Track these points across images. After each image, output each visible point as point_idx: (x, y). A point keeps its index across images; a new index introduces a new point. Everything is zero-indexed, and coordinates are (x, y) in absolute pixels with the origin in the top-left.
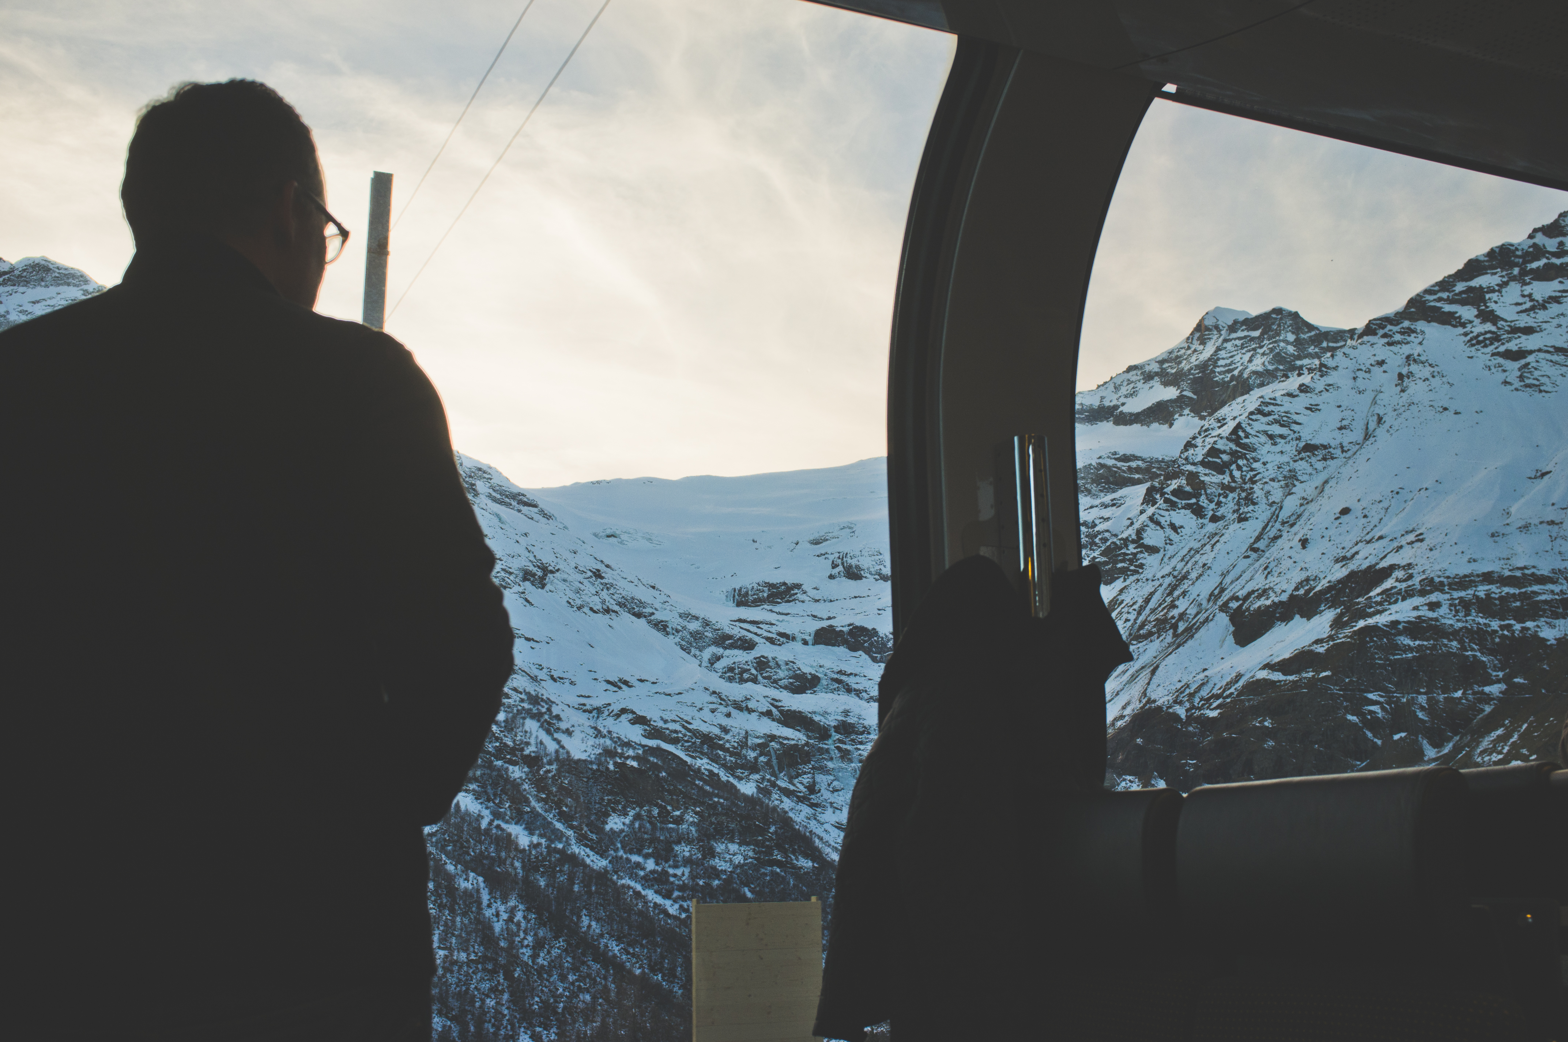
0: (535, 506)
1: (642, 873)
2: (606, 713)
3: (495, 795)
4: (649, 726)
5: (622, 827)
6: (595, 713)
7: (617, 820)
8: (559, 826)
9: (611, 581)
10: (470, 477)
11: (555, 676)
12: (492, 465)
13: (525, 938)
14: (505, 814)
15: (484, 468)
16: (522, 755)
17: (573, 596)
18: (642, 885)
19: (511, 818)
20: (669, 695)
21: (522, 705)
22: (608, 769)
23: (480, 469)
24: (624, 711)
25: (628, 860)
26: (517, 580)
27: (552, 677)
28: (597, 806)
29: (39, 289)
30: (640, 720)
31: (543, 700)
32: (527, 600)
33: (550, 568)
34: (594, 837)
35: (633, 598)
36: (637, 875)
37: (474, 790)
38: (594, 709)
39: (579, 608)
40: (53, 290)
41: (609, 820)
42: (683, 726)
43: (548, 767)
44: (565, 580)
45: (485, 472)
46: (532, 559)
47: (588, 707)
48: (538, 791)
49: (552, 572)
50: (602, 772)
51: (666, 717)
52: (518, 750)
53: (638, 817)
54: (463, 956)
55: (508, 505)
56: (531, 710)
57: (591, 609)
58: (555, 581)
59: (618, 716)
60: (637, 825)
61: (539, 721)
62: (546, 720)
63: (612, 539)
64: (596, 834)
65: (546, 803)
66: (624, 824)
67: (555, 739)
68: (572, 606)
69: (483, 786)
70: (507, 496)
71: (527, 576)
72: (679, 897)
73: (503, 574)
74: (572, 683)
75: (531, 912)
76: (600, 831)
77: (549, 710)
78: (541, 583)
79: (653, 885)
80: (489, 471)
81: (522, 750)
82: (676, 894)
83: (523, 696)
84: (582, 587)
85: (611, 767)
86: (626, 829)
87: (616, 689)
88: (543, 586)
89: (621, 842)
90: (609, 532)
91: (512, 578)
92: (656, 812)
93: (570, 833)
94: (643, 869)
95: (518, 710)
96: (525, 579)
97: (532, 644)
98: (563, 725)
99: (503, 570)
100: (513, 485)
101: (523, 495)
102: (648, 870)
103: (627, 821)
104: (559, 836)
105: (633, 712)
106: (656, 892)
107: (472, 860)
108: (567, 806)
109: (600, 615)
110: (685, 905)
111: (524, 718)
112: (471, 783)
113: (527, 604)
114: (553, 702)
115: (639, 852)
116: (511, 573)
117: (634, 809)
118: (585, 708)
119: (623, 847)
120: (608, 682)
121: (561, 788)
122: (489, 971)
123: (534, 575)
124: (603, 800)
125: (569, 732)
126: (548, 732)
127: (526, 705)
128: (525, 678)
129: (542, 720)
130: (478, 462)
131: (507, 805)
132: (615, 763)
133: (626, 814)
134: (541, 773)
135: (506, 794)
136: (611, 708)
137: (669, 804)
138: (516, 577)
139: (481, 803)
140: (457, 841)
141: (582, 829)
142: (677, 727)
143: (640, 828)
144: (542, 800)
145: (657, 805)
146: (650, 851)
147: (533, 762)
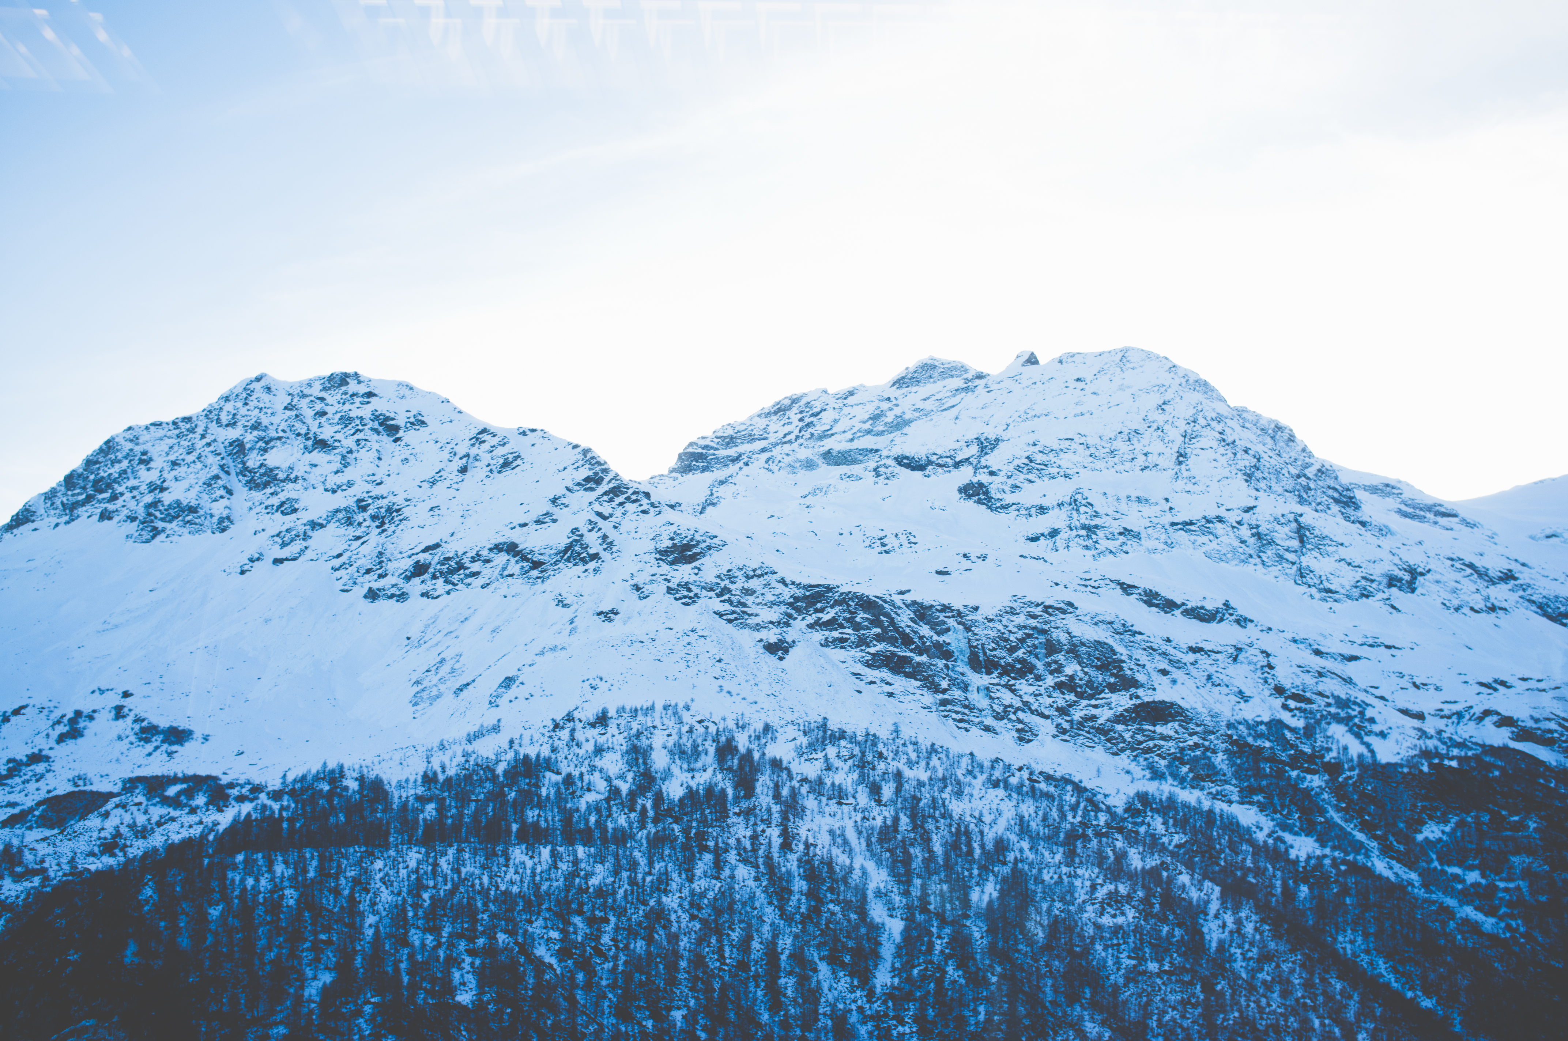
0: (1455, 516)
1: (1460, 887)
2: (1467, 717)
3: (1283, 806)
4: (1516, 727)
5: (1440, 835)
6: (1454, 719)
7: (1435, 828)
8: (1360, 836)
9: (1528, 581)
10: (1348, 490)
11: (1418, 683)
12: (1402, 479)
13: (1249, 950)
14: (1294, 825)
15: (1392, 483)
16: (1322, 763)
17: (1448, 596)
18: (1459, 901)
19: (1301, 829)
20: (1544, 690)
21: (1328, 709)
22: (1421, 771)
23: (1387, 485)
24: (1487, 713)
25: (1443, 872)
26: (1381, 587)
27: (1415, 685)
28: (1408, 813)
29: (928, 385)
30: (1505, 721)
31: (1355, 703)
32: (1393, 607)
33: (1419, 570)
34: (1402, 848)
35: (1557, 597)
36: (1453, 888)
37: (1258, 802)
38: (1454, 714)
39: (1457, 609)
40: (940, 384)
41: (1424, 828)
42: (1560, 725)
43: (1348, 773)
44: (1438, 582)
45: (1393, 488)
46: (1399, 562)
47: (1446, 712)
48: (1338, 801)
49: (1422, 574)
50: (1414, 775)
51: (1536, 716)
52: (1317, 757)
53: (1461, 824)
54: (1153, 967)
55: (1422, 519)
56: (1338, 714)
57: (1472, 609)
58: (1427, 583)
59: (1480, 719)
60: (1459, 834)
61: (1347, 725)
62: (1355, 724)
63: (1553, 540)
64: (1404, 844)
65: (1347, 812)
66: (1443, 832)
67: (1363, 743)
68: (1448, 608)
69: (1269, 797)
70: (1421, 509)
71: (1392, 581)
72: (1506, 915)
73: (1363, 583)
74: (1437, 689)
75: (1266, 923)
76: (1407, 839)
77: (1362, 713)
78: (1411, 588)
79: (1472, 901)
80: (1398, 485)
81: (1323, 756)
82: (1503, 910)
83: (1331, 700)
84: (1459, 586)
85: (1425, 769)
86: (1445, 838)
87: (1490, 691)
88: (1413, 591)
89: (1437, 853)
90: (1549, 532)
91: (1374, 585)
92: (1486, 818)
93: (1374, 844)
94: (1463, 881)
95: (1322, 716)
96: (1390, 585)
97: (1393, 651)
98: (1376, 728)
99: (1363, 578)
100: (1428, 496)
101: (1440, 505)
102: (1468, 882)
103: (1447, 829)
104: (1358, 847)
105: (1498, 713)
106: (1476, 909)
107: (1221, 871)
108: (1369, 814)
109: (1484, 615)
110: (1513, 923)
111: (1329, 724)
112: (1256, 795)
113: (1394, 611)
114: (1367, 705)
115: (1460, 864)
116: (1372, 581)
117: (1457, 815)
118: (1442, 713)
119: (1439, 859)
120: (1482, 684)
121: (1363, 795)
122: (1183, 983)
123: (1400, 580)
124: (1415, 806)
125: (1383, 735)
126: (1358, 736)
127: (1333, 710)
128: (1335, 681)
129: (1351, 724)
130: (1386, 478)
131: (1297, 816)
132: (1431, 765)
133: (1446, 822)
134: (1340, 779)
135: (1295, 804)
136: (1472, 711)
137: (1504, 809)
138: (1380, 583)
139: (1267, 815)
140: (1206, 852)
141: (1387, 839)
142: (1553, 726)
143: (1463, 836)
144: (1342, 809)
145: (1488, 810)
146: (1477, 862)
147: (1333, 769)
